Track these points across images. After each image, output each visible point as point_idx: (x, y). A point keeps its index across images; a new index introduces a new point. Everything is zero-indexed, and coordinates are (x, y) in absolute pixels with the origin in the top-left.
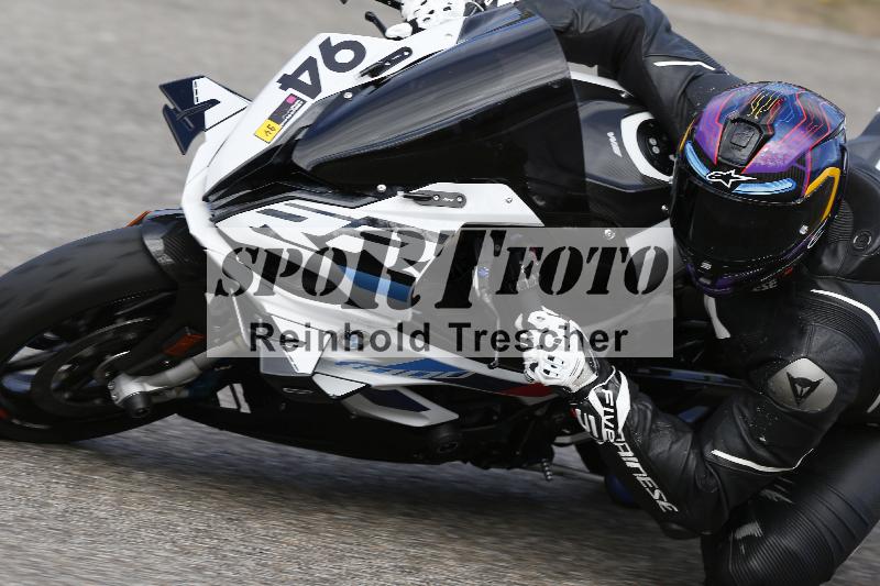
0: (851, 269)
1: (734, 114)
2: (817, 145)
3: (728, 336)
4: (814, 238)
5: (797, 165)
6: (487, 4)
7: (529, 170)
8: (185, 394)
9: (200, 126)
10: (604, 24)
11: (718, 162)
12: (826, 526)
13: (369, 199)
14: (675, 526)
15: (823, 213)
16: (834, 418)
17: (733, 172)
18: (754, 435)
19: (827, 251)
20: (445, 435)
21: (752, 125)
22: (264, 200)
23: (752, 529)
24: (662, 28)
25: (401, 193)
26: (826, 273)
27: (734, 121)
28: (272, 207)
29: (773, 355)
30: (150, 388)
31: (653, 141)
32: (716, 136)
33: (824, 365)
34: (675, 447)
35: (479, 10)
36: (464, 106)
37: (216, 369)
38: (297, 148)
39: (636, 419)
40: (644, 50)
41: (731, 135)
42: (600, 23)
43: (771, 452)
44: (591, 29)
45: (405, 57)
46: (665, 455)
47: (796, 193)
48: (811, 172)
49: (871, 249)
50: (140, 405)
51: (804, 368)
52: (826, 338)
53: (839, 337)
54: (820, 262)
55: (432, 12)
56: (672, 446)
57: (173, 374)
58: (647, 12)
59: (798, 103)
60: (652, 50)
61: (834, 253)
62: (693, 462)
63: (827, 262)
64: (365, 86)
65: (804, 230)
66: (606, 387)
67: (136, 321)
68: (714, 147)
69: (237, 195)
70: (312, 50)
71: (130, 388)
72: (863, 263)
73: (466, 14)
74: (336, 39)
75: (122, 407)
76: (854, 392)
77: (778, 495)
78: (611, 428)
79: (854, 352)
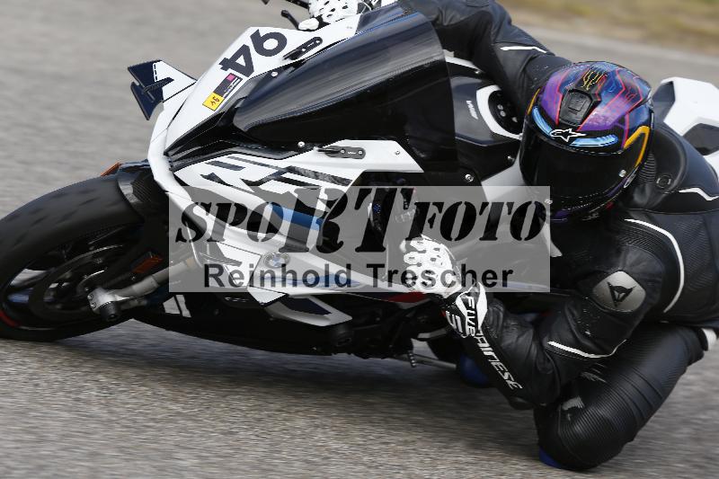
0: (655, 204)
1: (571, 86)
2: (633, 109)
3: (560, 254)
4: (629, 180)
5: (618, 124)
6: (374, 3)
7: (409, 129)
8: (144, 302)
9: (159, 97)
10: (462, 19)
11: (559, 122)
12: (631, 400)
13: (292, 153)
14: (520, 400)
15: (636, 160)
16: (641, 317)
17: (570, 130)
18: (581, 330)
19: (637, 190)
20: (342, 332)
21: (584, 94)
22: (212, 154)
23: (576, 402)
24: (506, 22)
25: (316, 148)
26: (636, 206)
27: (570, 91)
28: (218, 159)
29: (596, 268)
30: (119, 299)
31: (500, 107)
32: (556, 103)
33: (636, 276)
34: (521, 339)
35: (367, 9)
36: (361, 83)
38: (237, 114)
39: (491, 318)
40: (492, 38)
41: (569, 102)
42: (459, 18)
43: (595, 343)
44: (452, 23)
45: (316, 45)
46: (513, 346)
47: (617, 146)
48: (629, 130)
49: (671, 188)
50: (112, 311)
51: (620, 278)
52: (638, 255)
53: (647, 255)
54: (632, 198)
55: (333, 10)
56: (518, 338)
57: (137, 288)
58: (493, 8)
59: (618, 77)
60: (499, 39)
61: (643, 191)
62: (534, 351)
63: (637, 198)
64: (286, 67)
65: (622, 174)
66: (469, 294)
67: (112, 247)
68: (555, 111)
69: (191, 150)
70: (245, 39)
71: (105, 298)
72: (665, 198)
73: (359, 12)
74: (264, 31)
75: (98, 313)
76: (657, 296)
77: (595, 376)
78: (473, 326)
79: (658, 266)
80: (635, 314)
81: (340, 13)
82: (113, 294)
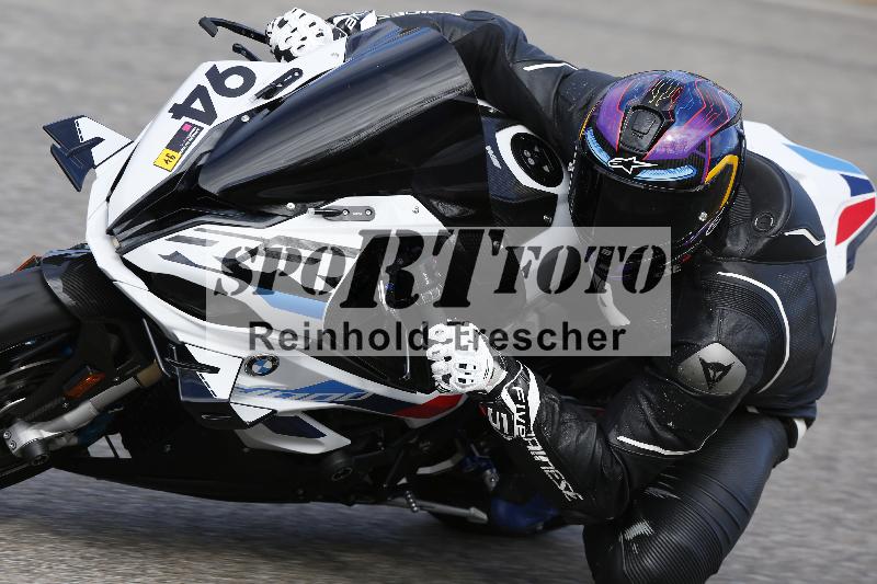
0: (755, 251)
1: (636, 101)
2: (716, 133)
4: (713, 225)
5: (698, 152)
8: (74, 441)
9: (89, 163)
11: (620, 148)
12: (713, 519)
13: (280, 218)
15: (721, 199)
16: (739, 401)
17: (634, 158)
18: (661, 421)
19: (729, 234)
20: (338, 461)
21: (652, 112)
22: (174, 227)
23: (642, 528)
25: (311, 210)
26: (730, 254)
27: (634, 108)
28: (181, 233)
30: (47, 434)
31: (527, 153)
33: (735, 349)
34: (582, 437)
37: (110, 412)
38: (202, 173)
39: (545, 414)
40: (508, 59)
41: (632, 123)
43: (678, 436)
45: (295, 79)
46: (573, 446)
47: (697, 180)
48: (711, 159)
50: (39, 451)
52: (735, 321)
53: (746, 320)
54: (725, 245)
55: (304, 39)
56: (579, 437)
57: (71, 418)
59: (697, 90)
61: (737, 236)
62: (599, 450)
63: (730, 245)
64: (260, 109)
65: (703, 216)
66: (516, 384)
68: (616, 135)
70: (199, 79)
71: (27, 435)
72: (766, 244)
74: (222, 66)
75: (19, 456)
76: (759, 373)
77: (664, 492)
78: (522, 424)
79: (761, 336)
80: (731, 398)
81: (312, 41)
82: (39, 429)
